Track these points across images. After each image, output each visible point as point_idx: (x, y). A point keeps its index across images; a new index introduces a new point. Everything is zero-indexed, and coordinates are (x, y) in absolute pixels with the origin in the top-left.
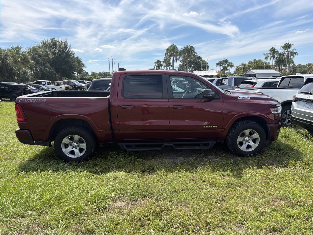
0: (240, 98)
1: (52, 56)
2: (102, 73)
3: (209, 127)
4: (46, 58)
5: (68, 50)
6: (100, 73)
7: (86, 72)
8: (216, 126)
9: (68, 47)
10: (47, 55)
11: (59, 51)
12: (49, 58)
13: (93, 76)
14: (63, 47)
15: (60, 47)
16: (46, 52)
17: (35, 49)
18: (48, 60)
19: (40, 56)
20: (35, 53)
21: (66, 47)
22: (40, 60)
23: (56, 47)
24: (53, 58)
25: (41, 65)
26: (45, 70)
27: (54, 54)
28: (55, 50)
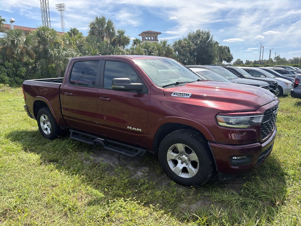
0: (174, 94)
1: (193, 47)
2: (257, 61)
3: (133, 128)
4: (188, 49)
5: (210, 39)
6: (255, 61)
7: (241, 60)
8: (140, 130)
9: (211, 37)
10: (189, 46)
11: (201, 42)
12: (190, 49)
13: (247, 65)
14: (205, 37)
15: (202, 38)
16: (189, 43)
17: (180, 42)
18: (189, 51)
19: (183, 47)
20: (179, 45)
21: (208, 38)
22: (182, 51)
23: (199, 38)
24: (195, 49)
25: (183, 55)
26: (186, 60)
27: (196, 44)
28: (197, 41)
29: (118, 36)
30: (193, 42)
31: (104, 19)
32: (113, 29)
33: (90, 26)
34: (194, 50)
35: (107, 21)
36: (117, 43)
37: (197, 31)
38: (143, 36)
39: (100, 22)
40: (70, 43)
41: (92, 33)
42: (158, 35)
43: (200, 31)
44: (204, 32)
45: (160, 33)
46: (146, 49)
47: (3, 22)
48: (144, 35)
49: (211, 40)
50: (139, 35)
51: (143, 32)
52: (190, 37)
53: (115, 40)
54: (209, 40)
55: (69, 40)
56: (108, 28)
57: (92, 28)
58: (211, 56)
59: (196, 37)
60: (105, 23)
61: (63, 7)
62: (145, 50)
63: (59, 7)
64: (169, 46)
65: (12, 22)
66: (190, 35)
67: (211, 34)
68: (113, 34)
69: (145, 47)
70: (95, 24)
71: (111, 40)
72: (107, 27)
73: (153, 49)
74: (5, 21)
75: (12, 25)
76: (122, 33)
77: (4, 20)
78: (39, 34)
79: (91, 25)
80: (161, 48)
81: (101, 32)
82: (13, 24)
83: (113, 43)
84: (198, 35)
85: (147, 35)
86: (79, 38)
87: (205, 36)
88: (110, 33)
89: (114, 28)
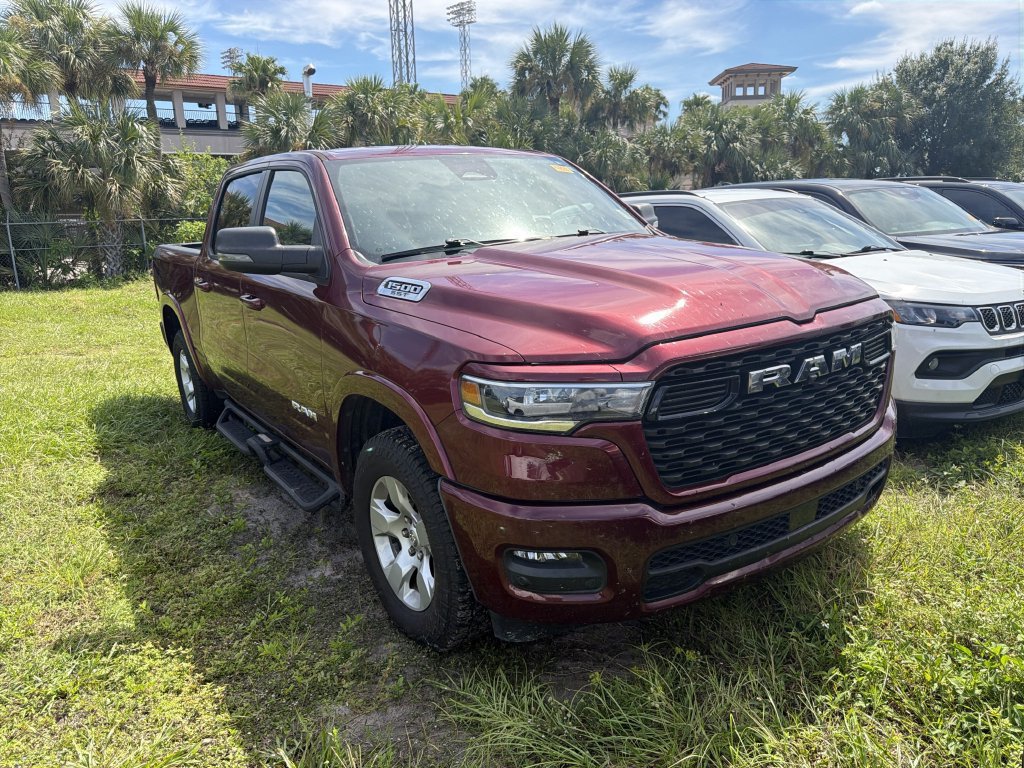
1: (915, 112)
4: (890, 121)
5: (994, 76)
9: (998, 68)
10: (897, 112)
11: (951, 88)
12: (901, 119)
14: (969, 70)
15: (958, 72)
16: (899, 98)
17: (858, 96)
18: (896, 129)
19: (870, 115)
20: (854, 111)
21: (986, 68)
22: (866, 131)
23: (944, 74)
24: (921, 119)
25: (869, 147)
26: (879, 163)
27: (928, 101)
28: (934, 89)
29: (608, 93)
30: (915, 92)
31: (560, 36)
32: (591, 68)
33: (515, 65)
34: (920, 124)
35: (571, 42)
36: (604, 118)
37: (939, 49)
38: (726, 84)
39: (549, 47)
40: (448, 127)
41: (520, 88)
42: (781, 75)
43: (951, 45)
44: (967, 48)
45: (792, 69)
46: (711, 130)
47: (280, 76)
48: (728, 82)
49: (999, 82)
50: (711, 83)
51: (727, 71)
52: (903, 71)
53: (598, 108)
54: (988, 82)
55: (446, 118)
56: (572, 67)
57: (521, 72)
58: (995, 146)
59: (931, 72)
60: (563, 50)
61: (470, 11)
62: (708, 132)
63: (458, 13)
64: (806, 112)
65: (311, 72)
66: (909, 64)
67: (1001, 54)
68: (590, 86)
69: (709, 124)
70: (532, 56)
71: (582, 109)
72: (571, 62)
73: (741, 127)
74: (284, 74)
75: (308, 83)
76: (623, 80)
77: (282, 71)
78: (351, 105)
79: (518, 61)
80: (773, 123)
81: (548, 83)
82: (313, 79)
83: (593, 119)
84: (942, 63)
85: (741, 78)
86: (475, 107)
87: (970, 66)
88: (579, 83)
89: (594, 66)
